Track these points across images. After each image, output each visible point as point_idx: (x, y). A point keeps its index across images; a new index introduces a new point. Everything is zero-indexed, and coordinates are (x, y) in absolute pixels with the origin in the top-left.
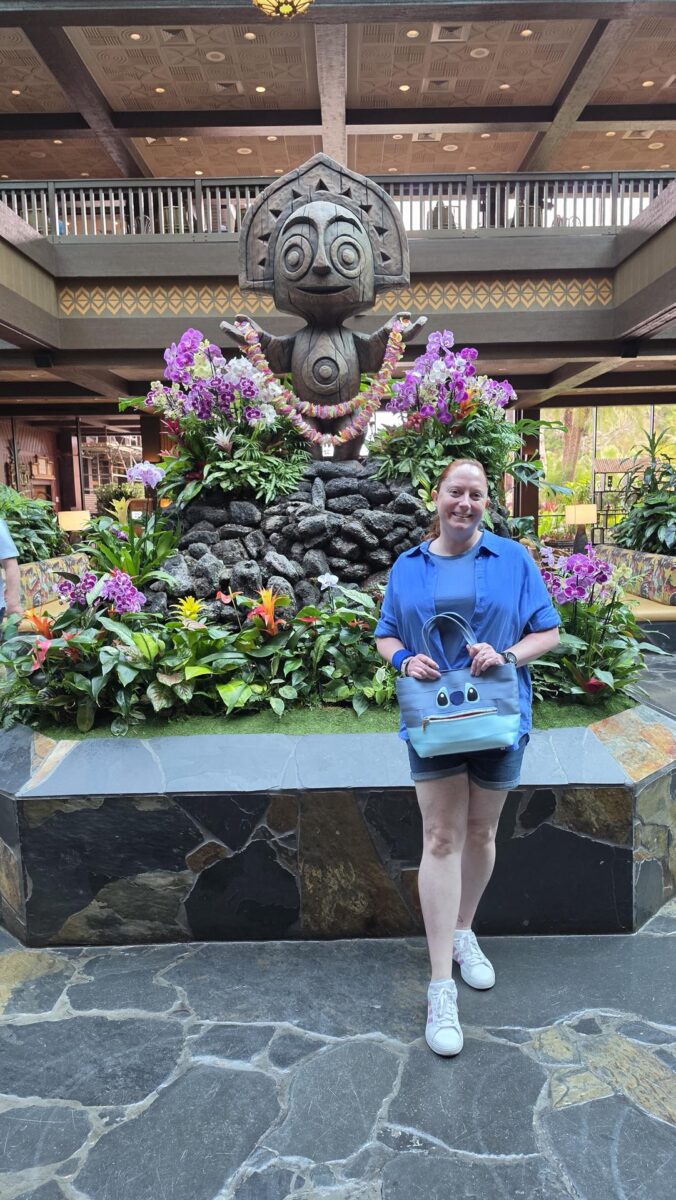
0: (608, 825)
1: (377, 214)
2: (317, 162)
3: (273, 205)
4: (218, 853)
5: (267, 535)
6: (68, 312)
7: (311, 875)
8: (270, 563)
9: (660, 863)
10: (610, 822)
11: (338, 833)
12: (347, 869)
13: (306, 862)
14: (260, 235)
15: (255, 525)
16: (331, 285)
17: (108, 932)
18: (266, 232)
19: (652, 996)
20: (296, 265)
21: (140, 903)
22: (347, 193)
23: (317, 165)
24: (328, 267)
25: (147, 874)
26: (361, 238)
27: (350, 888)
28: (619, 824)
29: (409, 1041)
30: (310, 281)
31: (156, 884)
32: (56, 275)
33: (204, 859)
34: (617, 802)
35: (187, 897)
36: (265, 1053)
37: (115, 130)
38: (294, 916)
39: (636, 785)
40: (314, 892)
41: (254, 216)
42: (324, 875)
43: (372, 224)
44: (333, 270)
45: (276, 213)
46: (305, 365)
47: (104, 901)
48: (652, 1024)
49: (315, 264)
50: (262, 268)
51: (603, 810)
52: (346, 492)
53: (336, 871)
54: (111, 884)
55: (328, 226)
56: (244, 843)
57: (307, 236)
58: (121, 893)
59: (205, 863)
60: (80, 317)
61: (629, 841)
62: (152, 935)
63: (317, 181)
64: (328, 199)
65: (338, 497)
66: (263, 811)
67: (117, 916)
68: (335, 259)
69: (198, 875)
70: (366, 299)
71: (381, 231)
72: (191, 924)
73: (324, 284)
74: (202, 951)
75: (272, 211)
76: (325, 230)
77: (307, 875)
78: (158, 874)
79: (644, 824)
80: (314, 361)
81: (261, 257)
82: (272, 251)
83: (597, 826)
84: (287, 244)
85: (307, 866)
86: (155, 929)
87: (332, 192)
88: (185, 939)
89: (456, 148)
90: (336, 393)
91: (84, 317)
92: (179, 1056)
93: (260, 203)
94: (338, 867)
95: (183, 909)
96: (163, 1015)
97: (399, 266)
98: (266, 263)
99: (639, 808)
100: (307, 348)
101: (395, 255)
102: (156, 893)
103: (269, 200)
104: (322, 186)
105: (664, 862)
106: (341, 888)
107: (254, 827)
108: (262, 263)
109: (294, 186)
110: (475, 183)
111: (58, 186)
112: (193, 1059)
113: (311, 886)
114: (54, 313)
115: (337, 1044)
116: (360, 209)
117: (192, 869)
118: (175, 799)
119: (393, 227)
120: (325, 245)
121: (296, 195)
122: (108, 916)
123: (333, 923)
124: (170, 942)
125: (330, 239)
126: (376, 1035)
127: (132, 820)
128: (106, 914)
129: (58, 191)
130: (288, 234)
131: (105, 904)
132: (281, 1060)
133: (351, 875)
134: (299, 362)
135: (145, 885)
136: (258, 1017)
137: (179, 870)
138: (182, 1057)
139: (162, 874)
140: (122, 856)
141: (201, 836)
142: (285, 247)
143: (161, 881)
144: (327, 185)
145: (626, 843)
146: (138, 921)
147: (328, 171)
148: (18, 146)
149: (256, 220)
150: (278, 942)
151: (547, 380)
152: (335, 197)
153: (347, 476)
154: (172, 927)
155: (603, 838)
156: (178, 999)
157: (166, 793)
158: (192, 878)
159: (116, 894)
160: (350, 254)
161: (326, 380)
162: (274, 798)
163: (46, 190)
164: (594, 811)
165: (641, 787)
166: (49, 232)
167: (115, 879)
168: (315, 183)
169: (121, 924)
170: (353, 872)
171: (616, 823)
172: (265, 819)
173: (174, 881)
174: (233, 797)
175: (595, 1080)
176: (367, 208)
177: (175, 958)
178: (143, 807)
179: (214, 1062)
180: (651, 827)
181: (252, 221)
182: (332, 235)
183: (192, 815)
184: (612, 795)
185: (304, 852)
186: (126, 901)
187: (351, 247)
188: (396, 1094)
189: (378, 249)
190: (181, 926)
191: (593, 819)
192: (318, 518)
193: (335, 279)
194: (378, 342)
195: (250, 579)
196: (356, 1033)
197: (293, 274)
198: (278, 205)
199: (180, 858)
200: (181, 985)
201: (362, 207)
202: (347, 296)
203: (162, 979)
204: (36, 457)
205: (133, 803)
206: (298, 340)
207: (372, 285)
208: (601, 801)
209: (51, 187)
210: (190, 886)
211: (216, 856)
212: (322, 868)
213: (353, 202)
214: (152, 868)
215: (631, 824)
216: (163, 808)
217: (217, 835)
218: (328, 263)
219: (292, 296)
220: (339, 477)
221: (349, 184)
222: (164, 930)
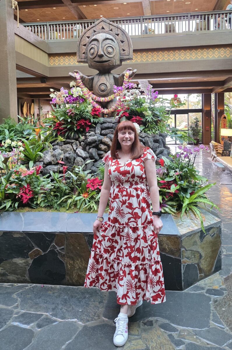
0: (172, 250)
1: (121, 36)
2: (101, 21)
3: (87, 35)
4: (39, 253)
5: (80, 143)
6: (52, 65)
7: (70, 262)
8: (77, 153)
9: (196, 265)
10: (173, 249)
11: (78, 248)
12: (81, 261)
13: (68, 258)
14: (83, 44)
15: (77, 140)
16: (104, 60)
17: (4, 278)
18: (85, 44)
19: (178, 314)
20: (93, 54)
21: (14, 269)
22: (111, 30)
23: (102, 21)
24: (102, 55)
25: (16, 259)
26: (115, 45)
27: (83, 268)
28: (176, 250)
29: (85, 323)
30: (97, 59)
31: (19, 263)
32: (48, 53)
33: (34, 255)
34: (175, 241)
35: (29, 268)
36: (36, 323)
37: (72, 4)
38: (63, 277)
39: (182, 236)
40: (71, 268)
41: (81, 38)
42: (74, 263)
43: (119, 40)
44: (104, 55)
45: (88, 37)
46: (96, 86)
47: (3, 267)
48: (173, 325)
49: (98, 54)
50: (84, 55)
51: (170, 244)
52: (108, 128)
53: (78, 262)
54: (4, 262)
55: (103, 41)
56: (47, 250)
57: (96, 45)
58: (8, 265)
59: (35, 256)
60: (56, 66)
61: (180, 256)
62: (18, 280)
63: (102, 27)
64: (105, 32)
65: (105, 130)
66: (53, 239)
67: (6, 273)
68: (105, 52)
69: (33, 260)
70: (116, 64)
71: (122, 42)
72: (30, 277)
73: (101, 60)
74: (32, 287)
75: (87, 37)
76: (102, 43)
77: (68, 263)
78: (19, 259)
79: (186, 250)
80: (99, 85)
81: (83, 52)
82: (87, 49)
83: (168, 250)
84: (90, 47)
85: (68, 259)
86: (19, 278)
87: (106, 30)
88: (29, 282)
89: (190, 3)
90: (107, 95)
91: (57, 66)
92: (8, 321)
93: (83, 34)
94: (78, 260)
95: (27, 272)
96: (10, 308)
97: (129, 53)
98: (85, 53)
99: (183, 244)
100: (97, 81)
101: (127, 49)
102: (19, 265)
103: (86, 33)
104: (103, 28)
105: (198, 265)
106: (80, 268)
107: (51, 245)
108: (84, 53)
109: (94, 29)
110: (191, 16)
111: (50, 23)
112: (12, 323)
113: (69, 266)
114: (47, 65)
115: (61, 322)
116: (115, 35)
117: (31, 258)
118: (25, 234)
119: (126, 40)
120: (102, 47)
121: (95, 31)
122: (4, 273)
123: (77, 280)
124: (23, 283)
125: (103, 45)
126: (75, 320)
127: (11, 240)
128: (3, 272)
129: (50, 25)
130: (91, 44)
131: (3, 268)
132: (39, 326)
133: (83, 264)
134: (95, 85)
135: (15, 262)
136: (39, 311)
137: (26, 258)
138: (9, 322)
139: (21, 259)
140: (8, 252)
141: (33, 247)
142: (90, 48)
143: (21, 262)
144: (104, 28)
145: (179, 257)
146: (13, 275)
147: (105, 23)
148: (42, 10)
149: (82, 39)
150: (58, 286)
151: (222, 83)
152: (107, 32)
153: (109, 123)
154: (24, 278)
155: (170, 254)
156: (17, 303)
157: (22, 231)
158: (31, 261)
159: (6, 265)
160: (110, 50)
161: (103, 91)
162: (57, 234)
163: (46, 25)
164: (167, 244)
165: (184, 237)
166: (47, 39)
167: (6, 260)
168: (101, 27)
169: (8, 275)
170: (83, 262)
171: (175, 249)
172: (54, 242)
173: (25, 262)
174: (44, 234)
175: (142, 343)
176: (118, 35)
177: (23, 289)
178: (15, 236)
179: (18, 325)
180: (191, 251)
181: (81, 40)
182: (104, 44)
183: (31, 240)
184: (173, 239)
185: (67, 254)
186: (9, 268)
187: (111, 48)
188: (72, 341)
189: (121, 48)
190: (27, 278)
191: (167, 247)
192: (94, 137)
193: (105, 58)
194: (121, 78)
195: (69, 158)
196: (69, 319)
197: (92, 57)
198: (89, 35)
199: (26, 254)
200: (20, 298)
201: (116, 34)
202: (110, 64)
203: (15, 295)
204: (48, 112)
205: (12, 234)
206: (95, 78)
207: (119, 60)
208: (169, 241)
209: (48, 24)
210: (30, 264)
211: (38, 254)
212: (73, 260)
213: (113, 33)
214: (18, 257)
215: (180, 250)
216: (21, 236)
217: (39, 247)
218: (102, 53)
219: (92, 64)
220: (106, 123)
221: (111, 27)
222: (22, 279)
